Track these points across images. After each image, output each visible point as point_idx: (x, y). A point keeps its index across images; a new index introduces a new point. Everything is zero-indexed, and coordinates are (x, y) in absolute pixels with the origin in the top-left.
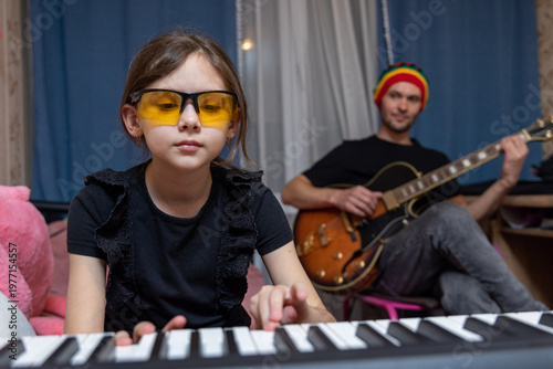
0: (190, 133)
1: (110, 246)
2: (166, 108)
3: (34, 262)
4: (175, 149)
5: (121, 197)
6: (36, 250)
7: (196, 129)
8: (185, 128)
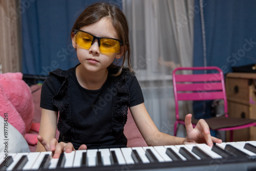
0: (94, 55)
1: (59, 104)
2: (87, 41)
3: (25, 109)
4: (87, 61)
5: (64, 82)
6: (26, 103)
7: (96, 54)
8: (91, 52)
